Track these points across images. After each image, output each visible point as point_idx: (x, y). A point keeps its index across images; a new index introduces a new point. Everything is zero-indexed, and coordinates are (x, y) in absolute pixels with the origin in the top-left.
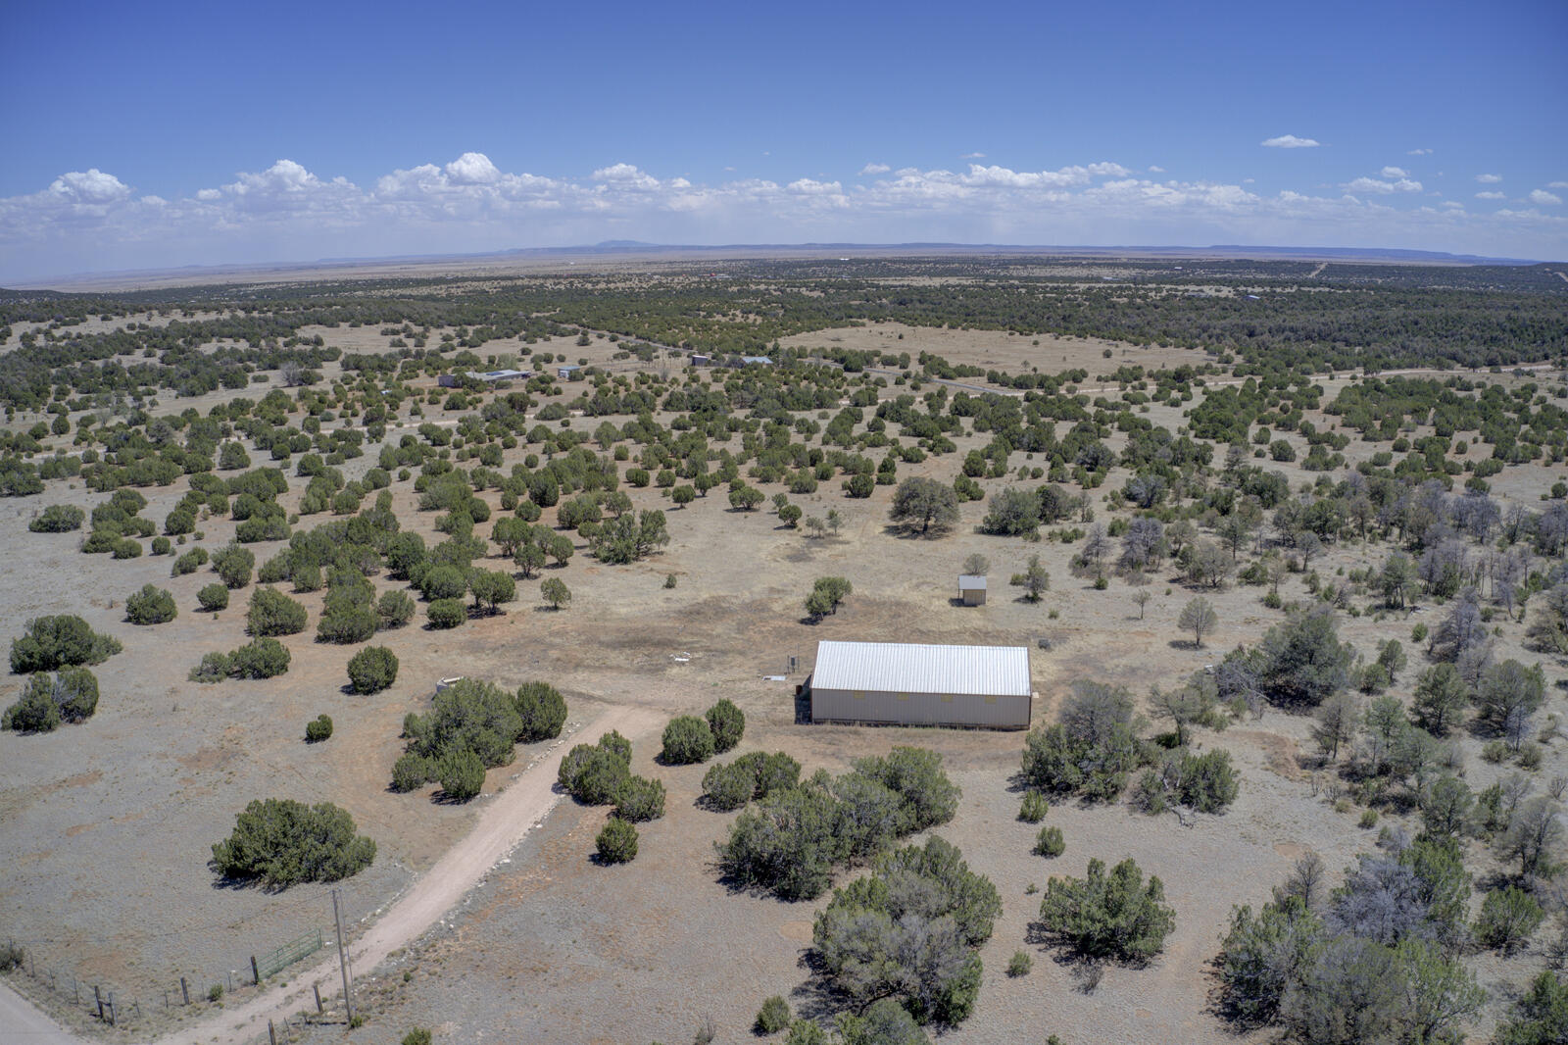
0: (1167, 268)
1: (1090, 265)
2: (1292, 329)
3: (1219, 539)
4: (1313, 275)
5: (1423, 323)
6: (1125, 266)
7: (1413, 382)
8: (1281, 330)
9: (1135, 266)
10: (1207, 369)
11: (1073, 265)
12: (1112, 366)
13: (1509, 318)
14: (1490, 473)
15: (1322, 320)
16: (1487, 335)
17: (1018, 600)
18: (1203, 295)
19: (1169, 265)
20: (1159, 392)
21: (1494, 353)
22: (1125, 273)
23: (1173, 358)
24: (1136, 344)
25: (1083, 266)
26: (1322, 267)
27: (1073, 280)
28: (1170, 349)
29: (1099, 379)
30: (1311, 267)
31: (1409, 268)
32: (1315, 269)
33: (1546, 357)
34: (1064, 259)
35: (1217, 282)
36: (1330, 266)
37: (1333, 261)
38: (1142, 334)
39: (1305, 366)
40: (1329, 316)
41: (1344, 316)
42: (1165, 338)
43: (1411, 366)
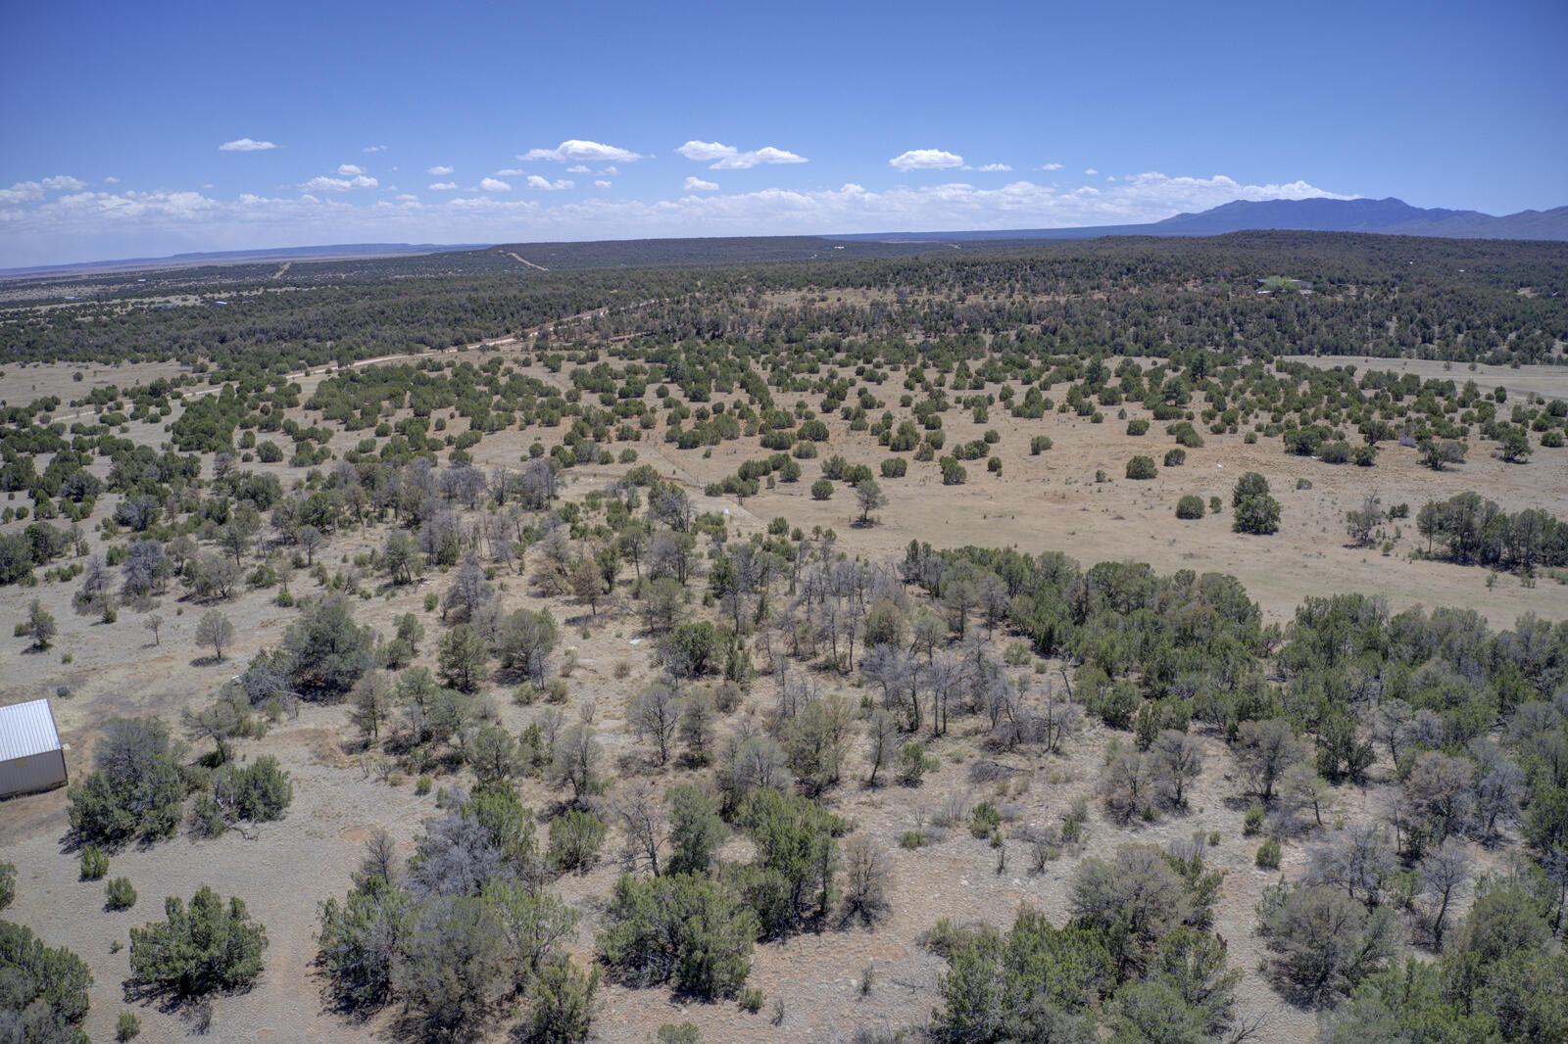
0: (129, 281)
1: (50, 286)
2: (262, 331)
3: (220, 549)
4: (278, 276)
5: (389, 311)
6: (87, 283)
7: (386, 369)
8: (252, 333)
9: (96, 282)
10: (182, 380)
11: (32, 287)
12: (84, 389)
13: (470, 299)
14: (470, 445)
15: (291, 318)
16: (451, 317)
17: (26, 651)
18: (169, 306)
19: (132, 279)
20: (137, 409)
21: (459, 333)
22: (87, 291)
23: (147, 373)
24: (106, 364)
25: (42, 287)
26: (286, 267)
27: (32, 303)
28: (142, 364)
29: (73, 404)
30: (275, 268)
31: (371, 261)
32: (279, 270)
33: (508, 331)
34: (22, 281)
35: (183, 291)
36: (294, 266)
37: (297, 260)
38: (112, 352)
39: (279, 365)
40: (298, 315)
41: (312, 313)
42: (136, 353)
43: (382, 354)
